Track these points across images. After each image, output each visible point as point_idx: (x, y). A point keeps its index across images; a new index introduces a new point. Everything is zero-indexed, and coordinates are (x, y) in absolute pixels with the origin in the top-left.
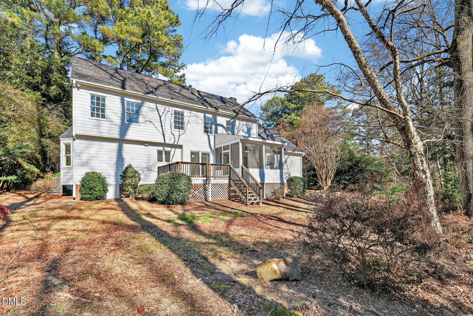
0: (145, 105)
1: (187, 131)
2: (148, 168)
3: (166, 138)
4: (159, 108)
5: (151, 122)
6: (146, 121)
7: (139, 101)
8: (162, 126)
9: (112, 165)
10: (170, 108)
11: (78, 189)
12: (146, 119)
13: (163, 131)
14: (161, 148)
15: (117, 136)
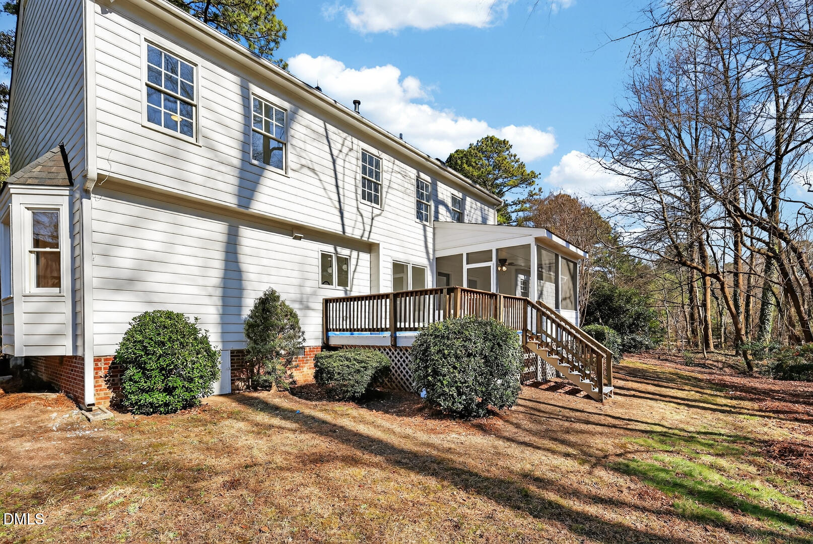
0: (299, 118)
1: (386, 208)
2: (301, 302)
3: (346, 221)
4: (331, 135)
5: (313, 170)
6: (303, 166)
7: (286, 105)
8: (337, 186)
9: (211, 290)
10: (355, 141)
11: (102, 373)
12: (304, 162)
13: (340, 202)
14: (329, 248)
15: (229, 200)
